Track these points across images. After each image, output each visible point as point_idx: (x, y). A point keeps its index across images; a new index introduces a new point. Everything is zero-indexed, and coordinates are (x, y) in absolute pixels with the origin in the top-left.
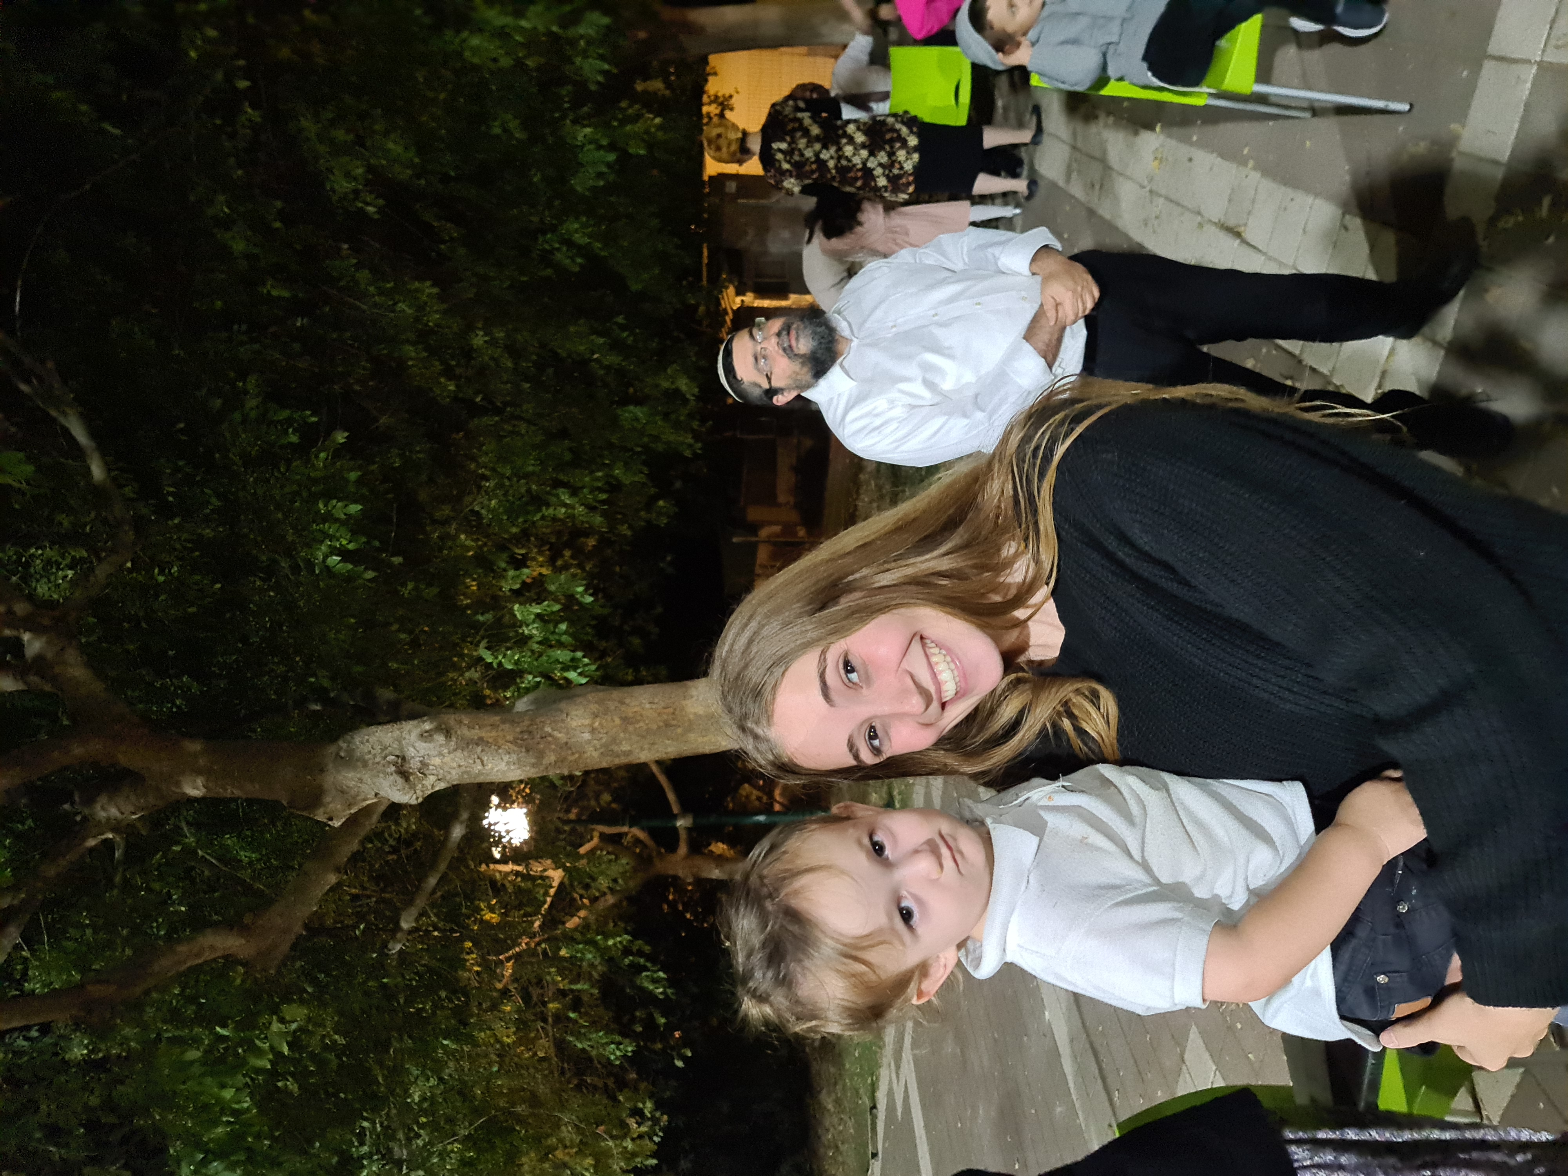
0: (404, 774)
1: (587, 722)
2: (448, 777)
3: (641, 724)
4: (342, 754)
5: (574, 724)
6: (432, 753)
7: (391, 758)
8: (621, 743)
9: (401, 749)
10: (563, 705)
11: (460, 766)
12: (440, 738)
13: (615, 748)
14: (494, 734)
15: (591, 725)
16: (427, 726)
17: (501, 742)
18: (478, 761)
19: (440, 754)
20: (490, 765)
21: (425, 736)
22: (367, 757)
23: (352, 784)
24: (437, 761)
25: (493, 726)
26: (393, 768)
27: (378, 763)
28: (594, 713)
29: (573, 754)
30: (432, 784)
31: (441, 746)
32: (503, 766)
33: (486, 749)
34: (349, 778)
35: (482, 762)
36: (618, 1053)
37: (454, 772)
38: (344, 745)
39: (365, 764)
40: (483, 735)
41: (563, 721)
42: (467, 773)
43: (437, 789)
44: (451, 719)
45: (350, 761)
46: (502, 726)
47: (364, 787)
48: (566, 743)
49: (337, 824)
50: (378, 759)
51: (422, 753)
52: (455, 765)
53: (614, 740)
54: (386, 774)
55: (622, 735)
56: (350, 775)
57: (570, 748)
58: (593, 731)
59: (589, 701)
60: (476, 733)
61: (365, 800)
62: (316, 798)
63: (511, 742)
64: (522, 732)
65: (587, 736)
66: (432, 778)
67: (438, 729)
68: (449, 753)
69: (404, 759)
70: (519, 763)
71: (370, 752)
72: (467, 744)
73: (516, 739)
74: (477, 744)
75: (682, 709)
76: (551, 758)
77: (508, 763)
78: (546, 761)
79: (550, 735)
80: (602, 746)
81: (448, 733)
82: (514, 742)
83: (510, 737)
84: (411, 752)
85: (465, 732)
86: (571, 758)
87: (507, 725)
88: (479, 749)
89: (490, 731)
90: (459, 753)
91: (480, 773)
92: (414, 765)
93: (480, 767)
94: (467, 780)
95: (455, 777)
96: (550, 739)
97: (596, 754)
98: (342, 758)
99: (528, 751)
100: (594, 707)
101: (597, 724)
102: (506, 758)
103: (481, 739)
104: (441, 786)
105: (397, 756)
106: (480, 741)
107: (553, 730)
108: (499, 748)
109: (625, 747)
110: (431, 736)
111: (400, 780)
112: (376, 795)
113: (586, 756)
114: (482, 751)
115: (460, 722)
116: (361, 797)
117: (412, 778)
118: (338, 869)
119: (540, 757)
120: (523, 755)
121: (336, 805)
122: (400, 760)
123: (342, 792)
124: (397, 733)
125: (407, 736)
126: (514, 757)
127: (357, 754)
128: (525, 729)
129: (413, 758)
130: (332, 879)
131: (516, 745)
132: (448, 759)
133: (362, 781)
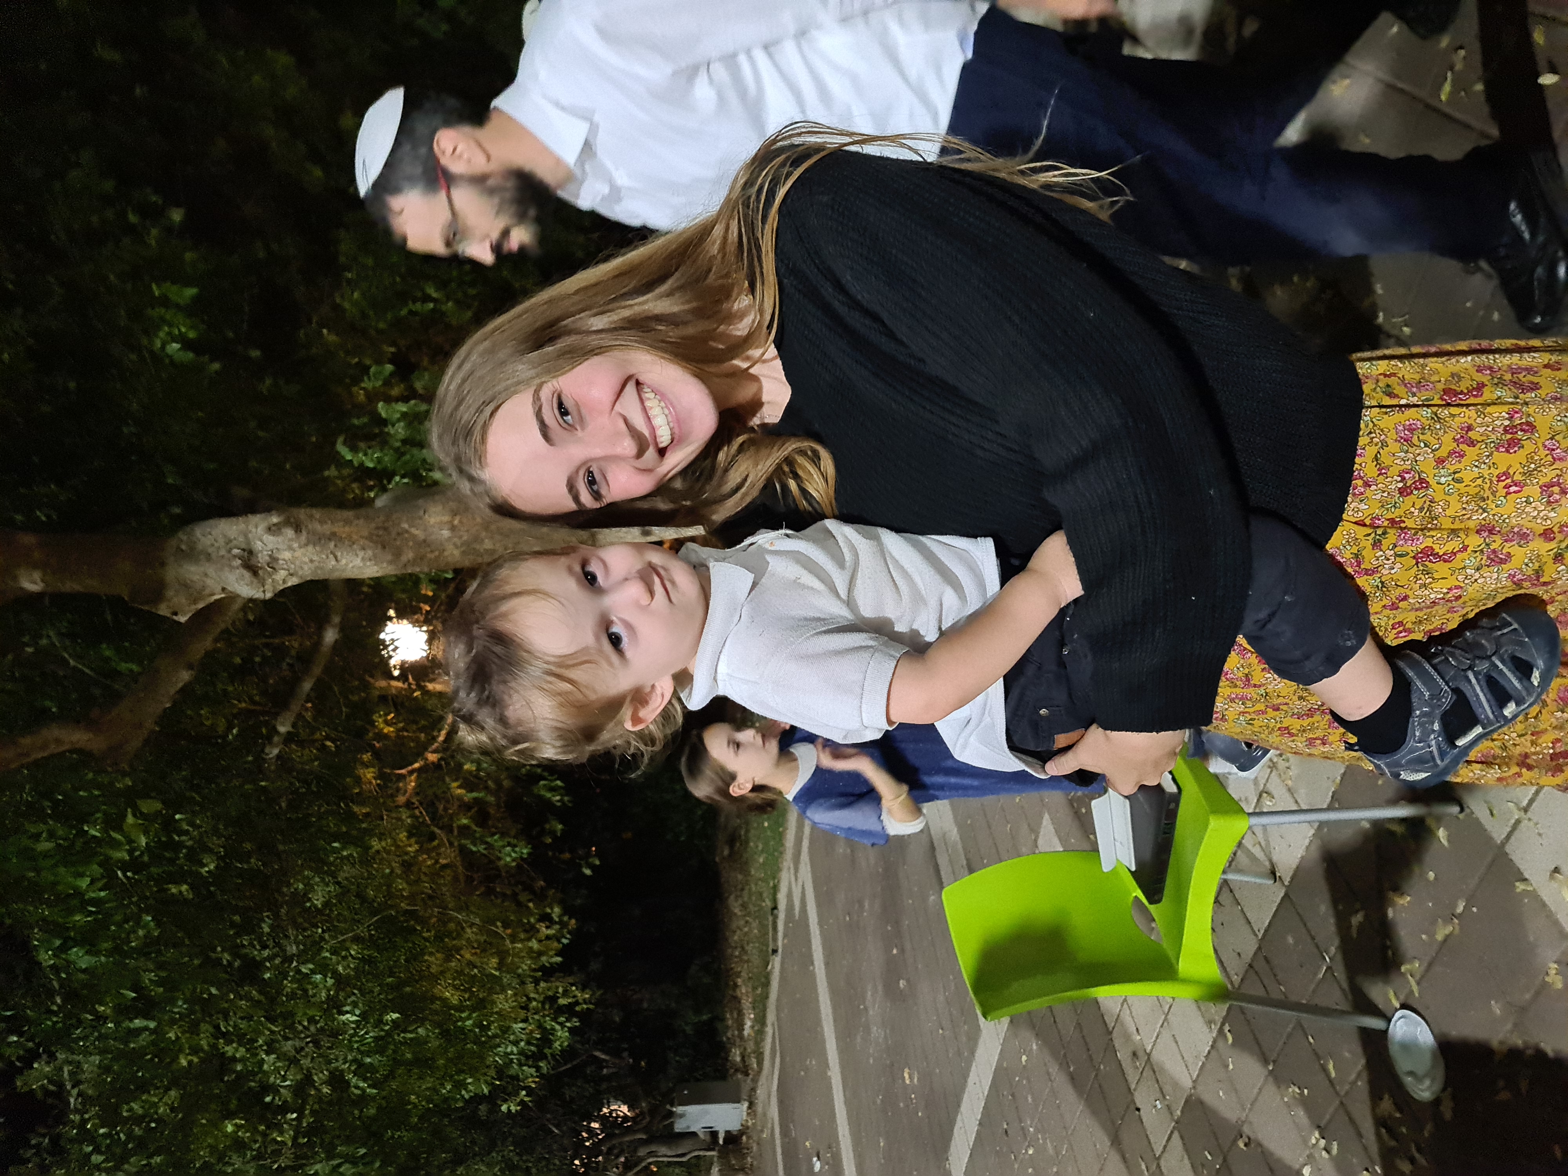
0: (251, 568)
1: (446, 518)
2: (300, 573)
4: (183, 547)
5: (432, 521)
6: (280, 547)
7: (236, 551)
8: (483, 540)
9: (248, 542)
10: (420, 502)
11: (311, 561)
12: (290, 532)
13: (478, 547)
14: (347, 529)
15: (451, 522)
16: (275, 519)
17: (355, 537)
18: (332, 557)
19: (290, 548)
20: (344, 561)
21: (271, 530)
22: (210, 550)
23: (196, 578)
24: (287, 555)
25: (347, 522)
26: (239, 562)
27: (223, 556)
28: (452, 511)
29: (432, 551)
30: (283, 579)
31: (291, 540)
32: (358, 562)
33: (340, 544)
34: (192, 572)
35: (336, 557)
36: (513, 855)
37: (306, 568)
38: (185, 538)
39: (209, 557)
40: (336, 530)
41: (420, 518)
42: (321, 568)
43: (289, 584)
44: (302, 513)
45: (192, 554)
46: (356, 522)
47: (209, 582)
48: (425, 541)
49: (183, 619)
50: (223, 552)
51: (270, 546)
52: (306, 560)
53: (477, 539)
54: (232, 568)
55: (484, 534)
56: (193, 568)
57: (429, 546)
58: (453, 528)
60: (327, 528)
61: (213, 594)
62: (158, 593)
63: (366, 538)
64: (377, 528)
65: (446, 533)
66: (283, 573)
67: (287, 523)
68: (300, 547)
69: (251, 552)
70: (375, 558)
71: (213, 545)
72: (317, 540)
73: (371, 534)
74: (330, 539)
76: (409, 555)
77: (363, 559)
78: (404, 559)
79: (407, 532)
80: (462, 545)
81: (298, 529)
82: (370, 538)
83: (365, 533)
84: (258, 545)
85: (318, 527)
86: (432, 556)
87: (361, 521)
88: (332, 544)
89: (344, 526)
90: (310, 548)
91: (333, 570)
92: (262, 558)
93: (333, 562)
94: (320, 576)
95: (307, 572)
96: (406, 535)
97: (456, 553)
98: (182, 550)
99: (384, 547)
101: (456, 522)
102: (361, 554)
103: (334, 534)
104: (293, 581)
105: (244, 550)
106: (333, 536)
107: (410, 526)
108: (354, 543)
110: (280, 529)
111: (247, 574)
112: (224, 589)
113: (446, 553)
114: (335, 546)
115: (311, 517)
116: (207, 592)
117: (260, 572)
118: (190, 667)
119: (398, 554)
120: (379, 551)
121: (180, 600)
122: (246, 553)
123: (186, 586)
124: (242, 526)
125: (254, 530)
126: (370, 553)
127: (200, 547)
128: (380, 525)
129: (261, 551)
130: (185, 676)
131: (371, 540)
132: (298, 553)
133: (206, 575)
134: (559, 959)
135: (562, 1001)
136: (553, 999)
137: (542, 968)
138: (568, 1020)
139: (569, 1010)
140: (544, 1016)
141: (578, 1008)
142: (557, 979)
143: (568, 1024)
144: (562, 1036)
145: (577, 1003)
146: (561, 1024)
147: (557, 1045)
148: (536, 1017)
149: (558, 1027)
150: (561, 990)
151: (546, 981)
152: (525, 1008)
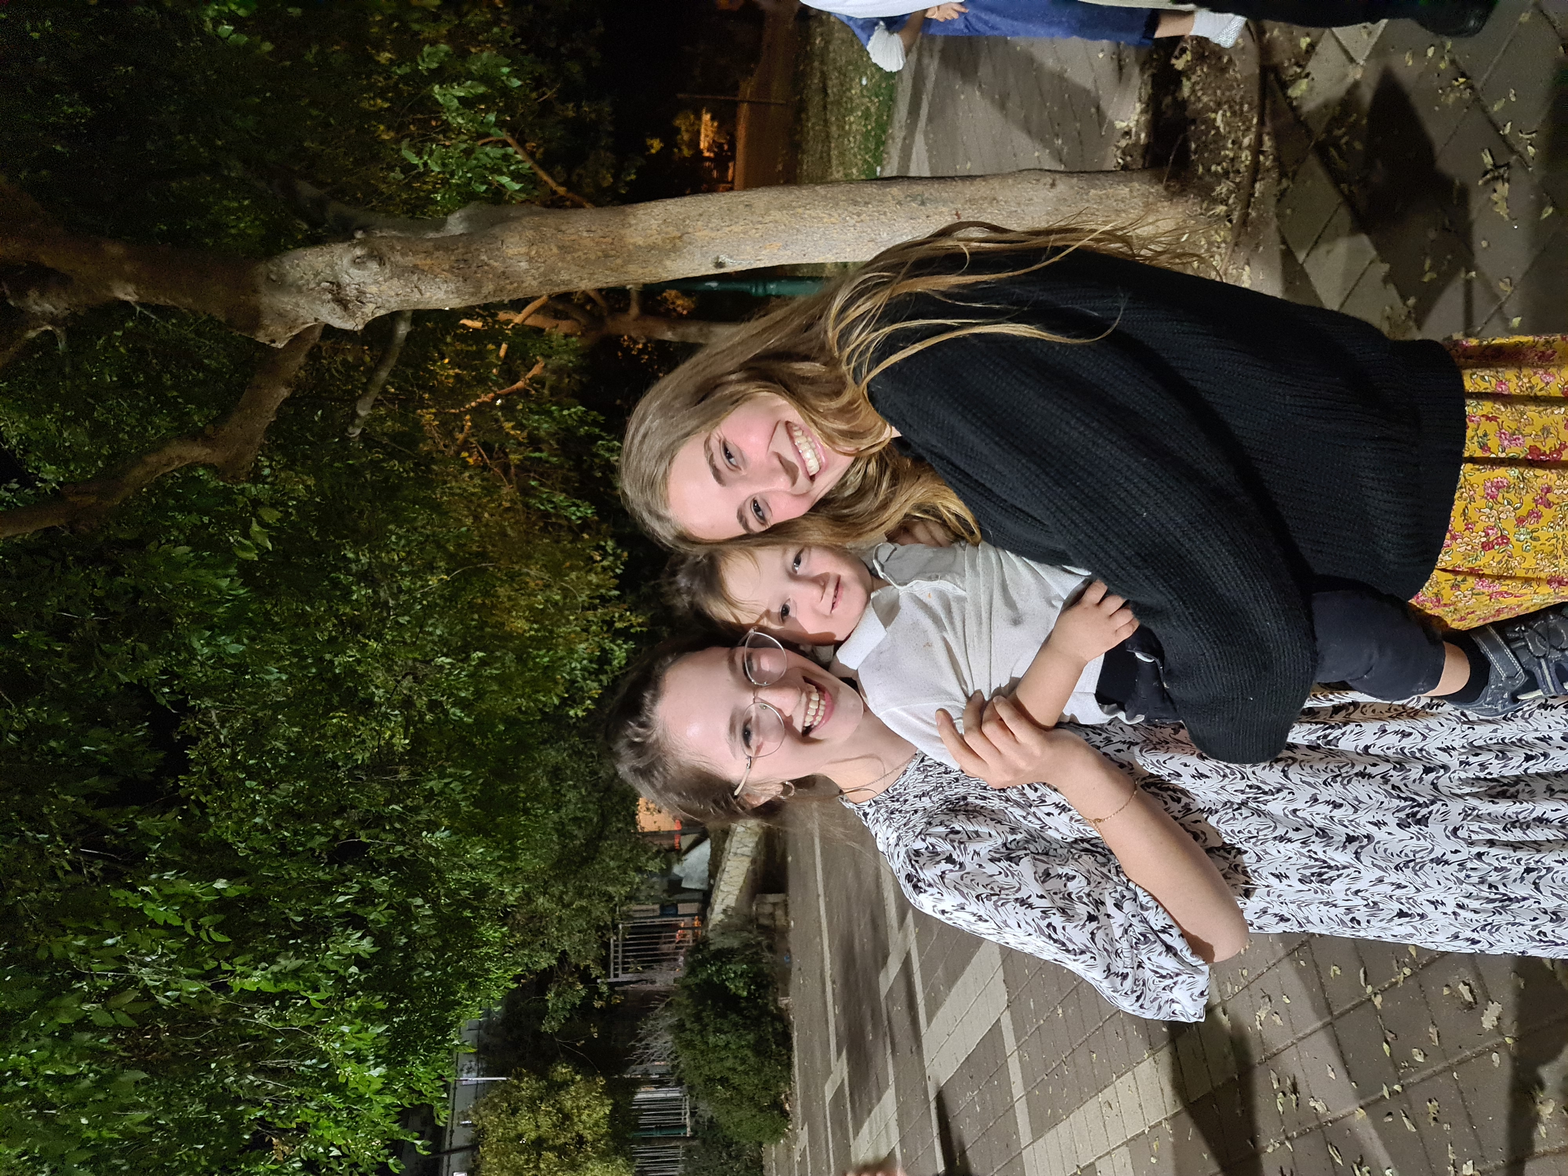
0: (342, 302)
1: (523, 250)
2: (387, 305)
3: (580, 253)
4: (273, 277)
5: (510, 252)
6: (368, 281)
7: (325, 285)
8: (559, 272)
9: (336, 277)
10: (497, 230)
11: (397, 295)
12: (374, 266)
13: (554, 277)
14: (429, 261)
15: (528, 254)
16: (358, 252)
17: (437, 270)
18: (416, 290)
19: (376, 282)
20: (428, 294)
21: (357, 263)
22: (300, 282)
23: (289, 307)
25: (427, 252)
26: (330, 296)
27: (312, 289)
28: (529, 241)
29: (511, 283)
30: (370, 311)
31: (376, 273)
32: (441, 294)
33: (423, 277)
34: (286, 302)
35: (420, 291)
36: (579, 514)
37: (392, 300)
38: (274, 268)
39: (300, 290)
40: (418, 262)
41: (498, 249)
42: (406, 300)
43: (378, 315)
44: (382, 244)
45: (280, 284)
46: (437, 254)
47: (302, 312)
48: (504, 273)
49: (279, 345)
50: (312, 285)
51: (357, 280)
52: (392, 293)
53: (552, 270)
54: (323, 302)
55: (560, 264)
56: (286, 300)
57: (508, 278)
58: (530, 260)
59: (524, 227)
60: (410, 260)
61: (306, 322)
62: (254, 319)
63: (447, 271)
64: (457, 260)
65: (524, 265)
66: (371, 306)
67: (371, 256)
68: (385, 280)
69: (339, 285)
70: (457, 291)
71: (302, 277)
72: (401, 272)
73: (452, 267)
74: (413, 272)
75: (621, 239)
76: (490, 286)
77: (446, 292)
78: (485, 291)
79: (486, 264)
80: (541, 275)
81: (381, 262)
82: (451, 270)
83: (445, 266)
84: (346, 279)
85: (398, 258)
86: (512, 287)
87: (442, 253)
88: (415, 277)
89: (425, 259)
90: (395, 281)
91: (419, 301)
92: (351, 292)
93: (418, 296)
94: (406, 307)
95: (394, 305)
96: (486, 268)
97: (535, 283)
98: (273, 280)
99: (465, 280)
100: (529, 233)
101: (533, 252)
102: (444, 287)
103: (416, 266)
104: (382, 312)
105: (331, 283)
106: (416, 269)
107: (489, 258)
108: (436, 276)
109: (564, 276)
110: (363, 262)
111: (338, 309)
112: (316, 320)
113: (524, 285)
114: (419, 279)
115: (392, 248)
116: (301, 321)
117: (350, 306)
118: (288, 384)
119: (478, 287)
120: (460, 284)
121: (276, 329)
122: (335, 288)
123: (281, 315)
124: (327, 257)
125: (339, 262)
126: (452, 286)
127: (290, 279)
128: (460, 257)
129: (349, 285)
130: (285, 392)
131: (453, 273)
132: (384, 287)
133: (298, 305)
134: (617, 593)
135: (618, 625)
136: (610, 623)
137: (602, 598)
138: (625, 642)
139: (625, 634)
140: (603, 638)
141: (632, 631)
142: (615, 606)
143: (625, 646)
144: (620, 653)
145: (632, 626)
146: (618, 645)
147: (615, 662)
148: (596, 639)
149: (615, 648)
150: (617, 615)
151: (604, 606)
152: (586, 630)
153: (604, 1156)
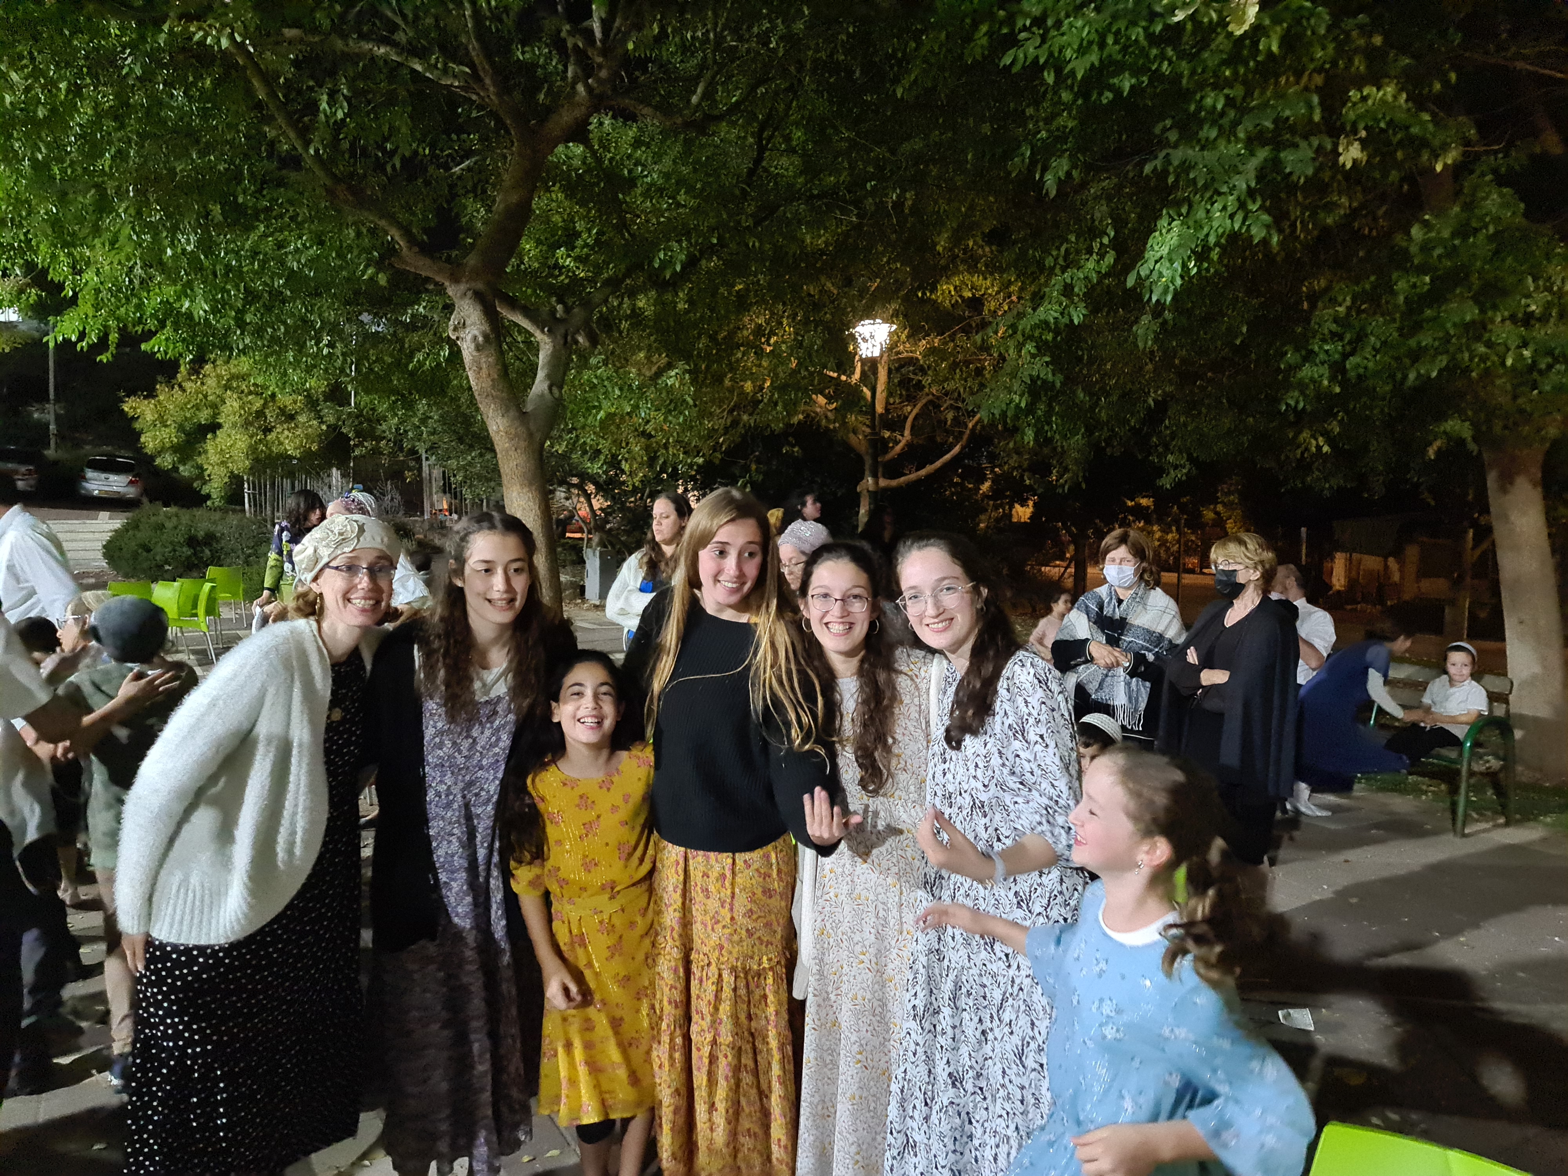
153: (253, 449)
